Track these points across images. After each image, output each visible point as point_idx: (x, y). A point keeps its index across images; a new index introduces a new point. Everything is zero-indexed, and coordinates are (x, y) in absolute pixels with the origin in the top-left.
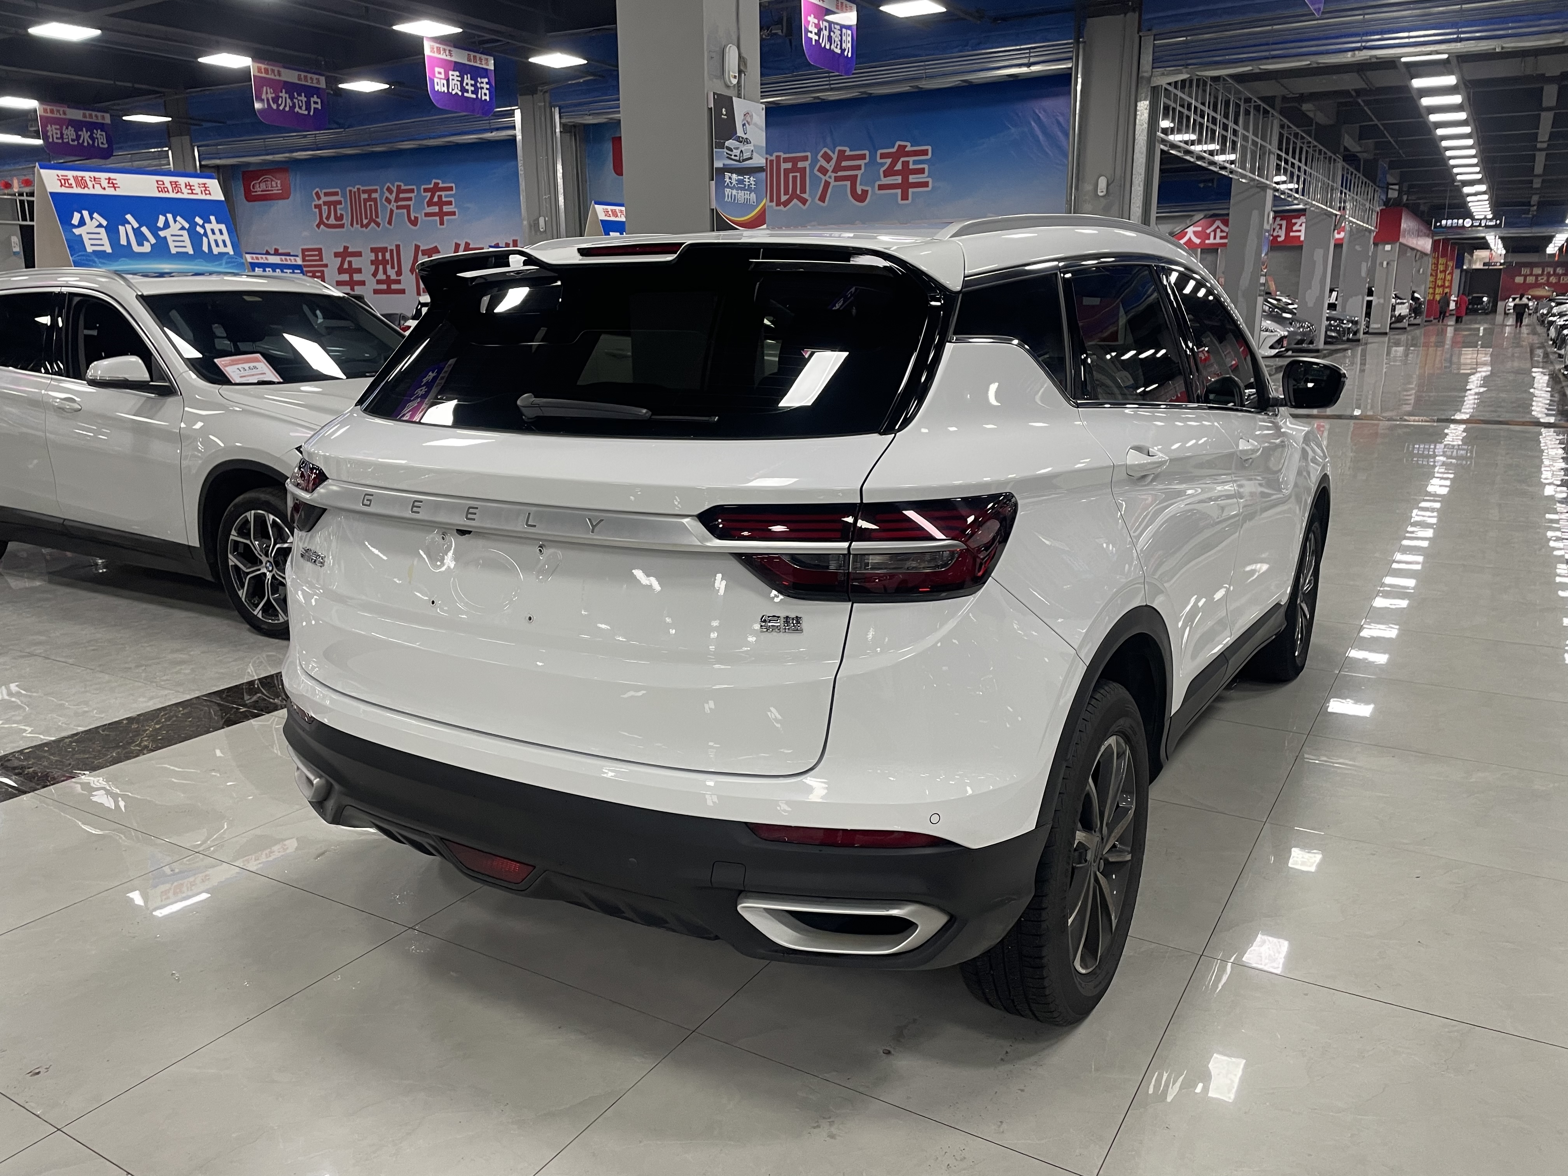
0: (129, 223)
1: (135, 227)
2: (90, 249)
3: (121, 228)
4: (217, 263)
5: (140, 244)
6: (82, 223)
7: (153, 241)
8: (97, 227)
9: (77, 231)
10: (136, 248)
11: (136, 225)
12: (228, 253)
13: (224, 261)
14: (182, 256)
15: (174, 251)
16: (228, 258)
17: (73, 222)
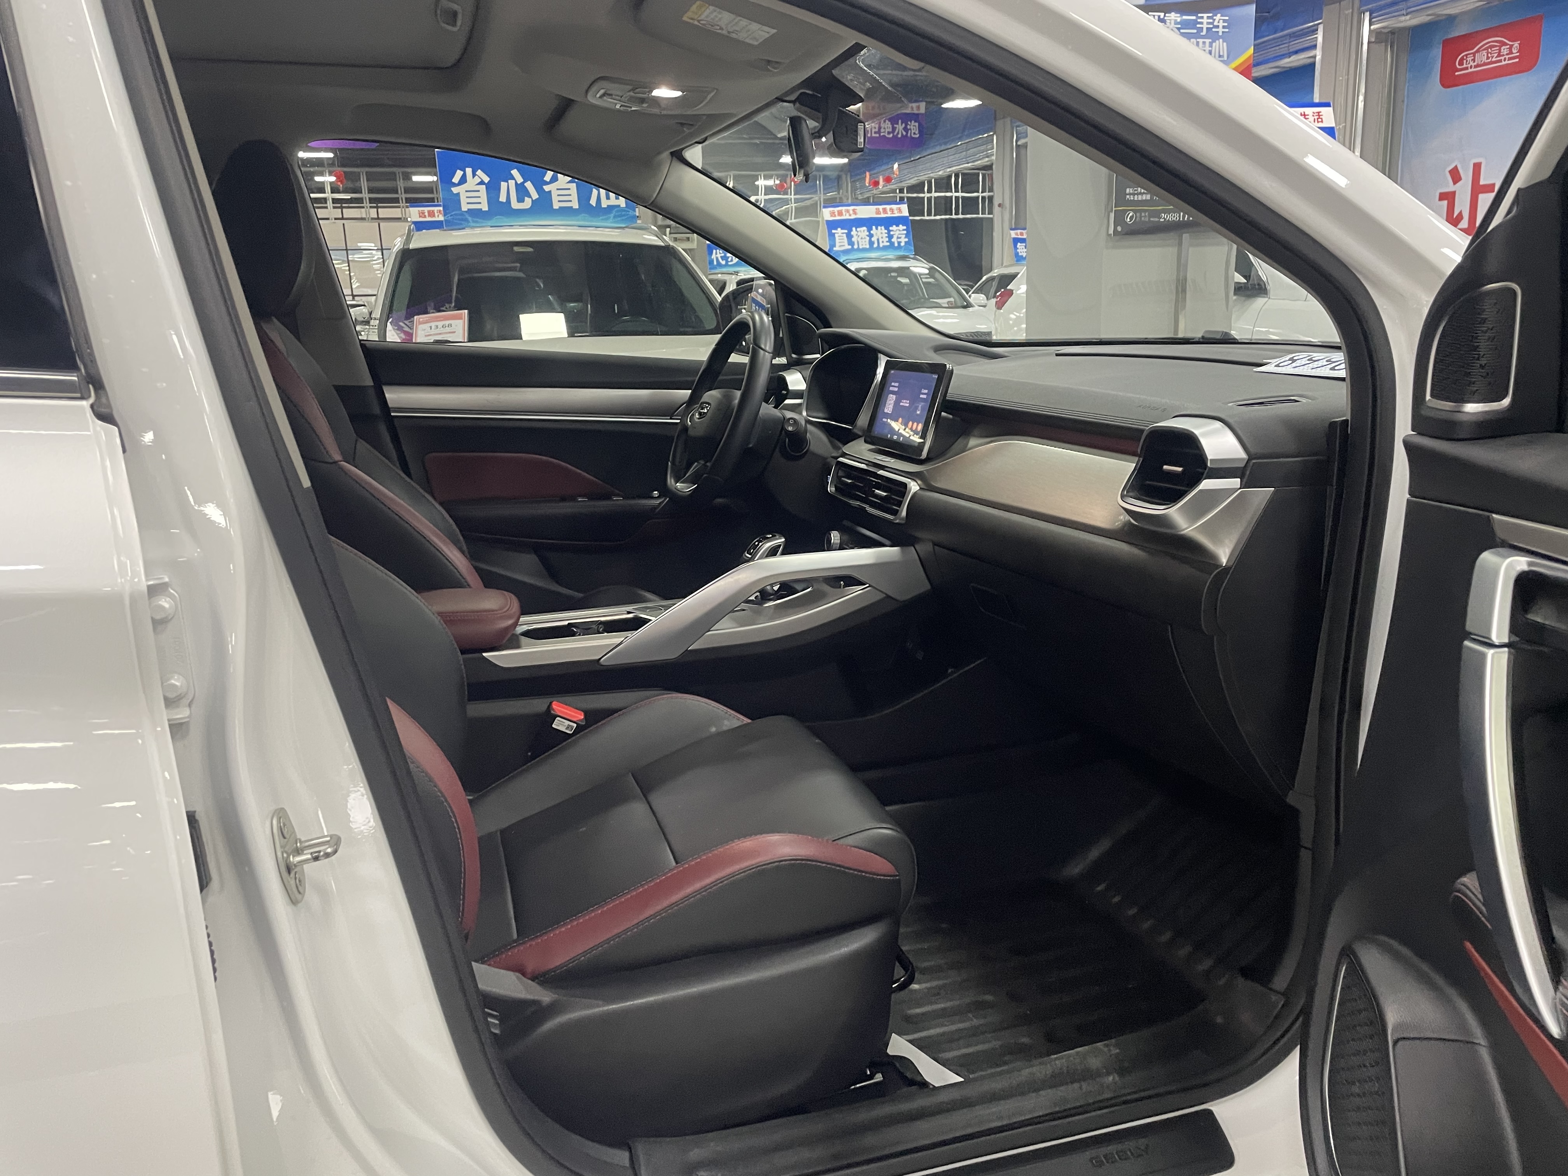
0: (513, 178)
1: (519, 183)
2: (465, 207)
3: (504, 185)
4: (604, 217)
5: (520, 200)
6: (463, 180)
7: (535, 196)
8: (479, 184)
9: (455, 190)
10: (515, 205)
11: (520, 180)
12: (619, 206)
13: (612, 215)
14: (565, 212)
15: (556, 206)
16: (617, 211)
17: (453, 181)
